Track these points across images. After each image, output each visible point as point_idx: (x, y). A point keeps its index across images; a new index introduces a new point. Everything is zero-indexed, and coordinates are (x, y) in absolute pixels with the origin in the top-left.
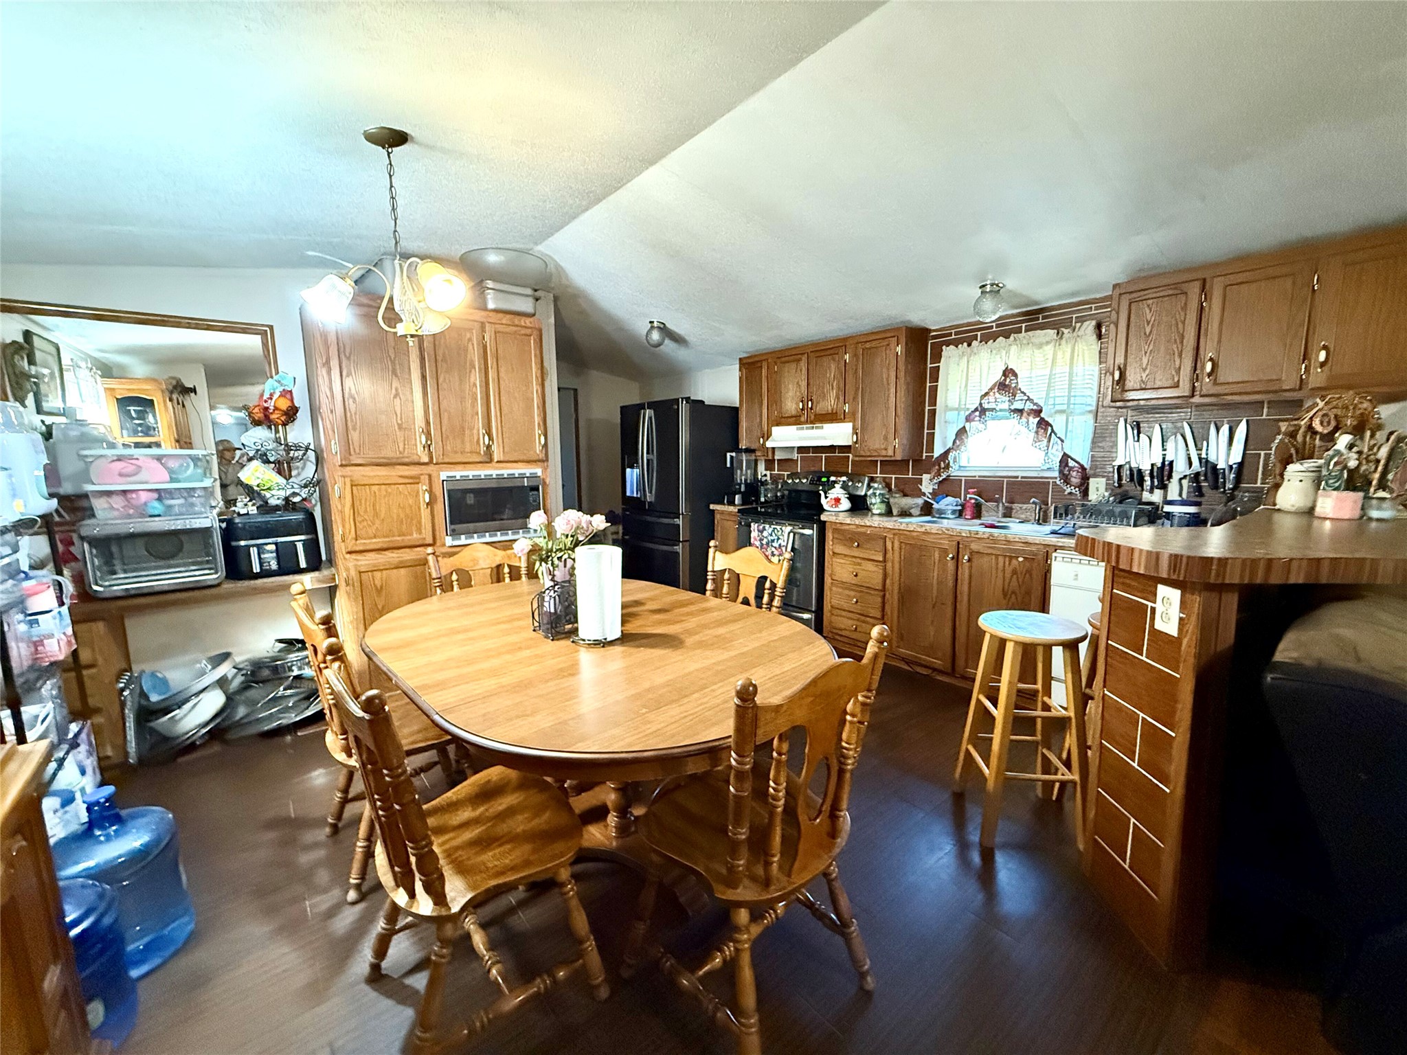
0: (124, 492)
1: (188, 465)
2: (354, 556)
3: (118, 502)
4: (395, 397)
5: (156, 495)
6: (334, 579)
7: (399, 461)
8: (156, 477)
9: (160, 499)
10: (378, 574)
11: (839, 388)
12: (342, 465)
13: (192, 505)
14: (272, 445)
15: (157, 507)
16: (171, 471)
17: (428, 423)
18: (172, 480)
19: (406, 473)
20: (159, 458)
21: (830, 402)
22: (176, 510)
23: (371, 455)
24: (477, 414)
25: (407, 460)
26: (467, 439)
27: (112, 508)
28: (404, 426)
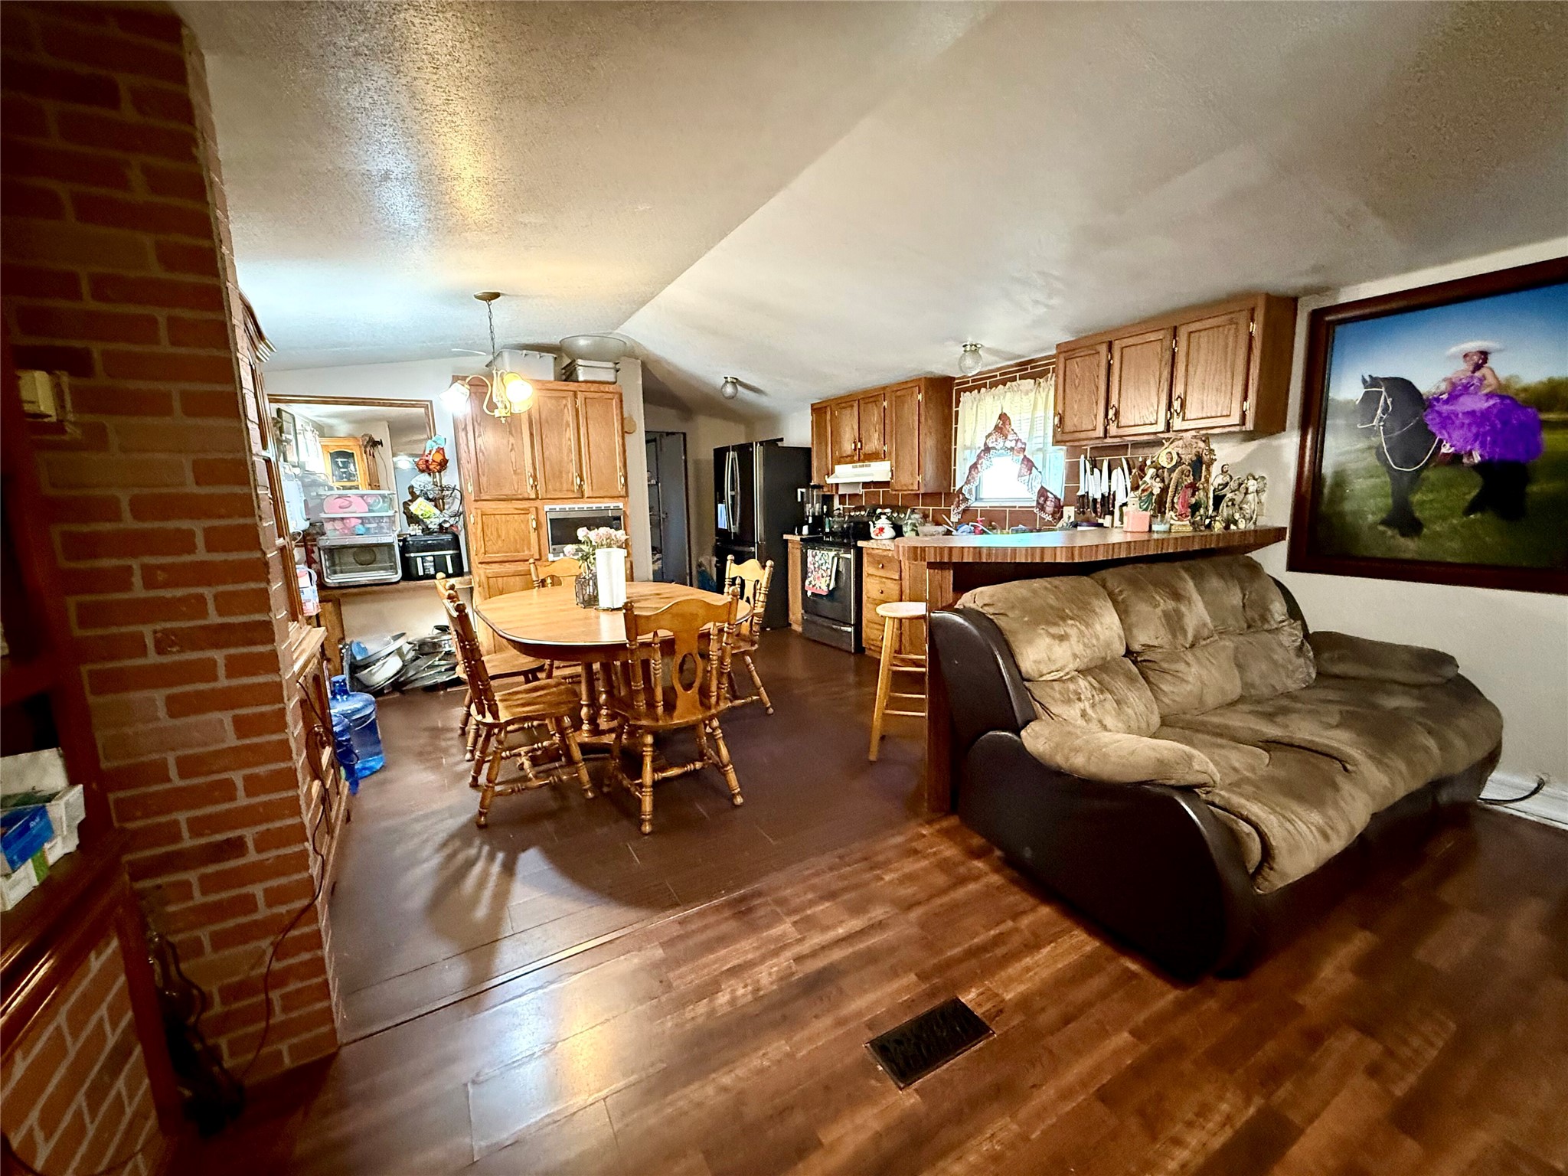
0: (342, 519)
1: (379, 502)
2: (483, 566)
3: (338, 525)
4: (511, 450)
5: (360, 521)
6: (471, 583)
7: (514, 497)
8: (359, 509)
9: (362, 524)
10: (500, 579)
11: (880, 432)
12: (475, 501)
13: (382, 528)
14: (430, 487)
15: (361, 529)
16: (369, 505)
17: (535, 469)
18: (370, 511)
19: (521, 507)
20: (362, 496)
21: (873, 444)
22: (372, 531)
23: (495, 493)
24: (571, 461)
25: (521, 497)
26: (564, 480)
27: (335, 529)
28: (518, 471)
